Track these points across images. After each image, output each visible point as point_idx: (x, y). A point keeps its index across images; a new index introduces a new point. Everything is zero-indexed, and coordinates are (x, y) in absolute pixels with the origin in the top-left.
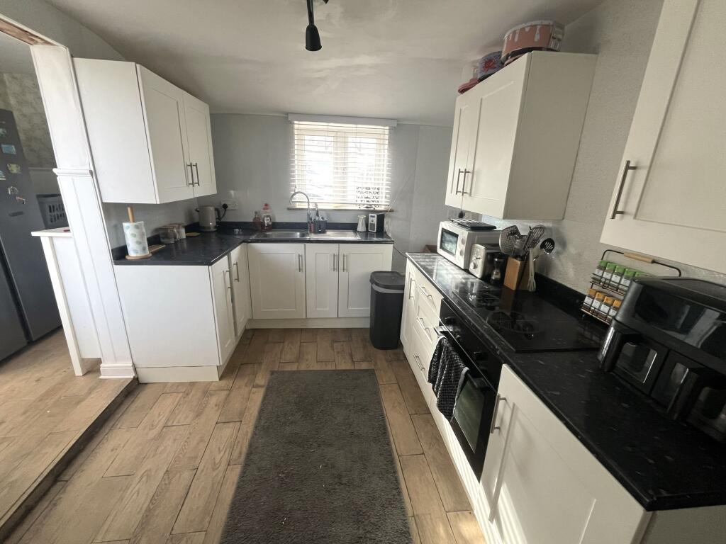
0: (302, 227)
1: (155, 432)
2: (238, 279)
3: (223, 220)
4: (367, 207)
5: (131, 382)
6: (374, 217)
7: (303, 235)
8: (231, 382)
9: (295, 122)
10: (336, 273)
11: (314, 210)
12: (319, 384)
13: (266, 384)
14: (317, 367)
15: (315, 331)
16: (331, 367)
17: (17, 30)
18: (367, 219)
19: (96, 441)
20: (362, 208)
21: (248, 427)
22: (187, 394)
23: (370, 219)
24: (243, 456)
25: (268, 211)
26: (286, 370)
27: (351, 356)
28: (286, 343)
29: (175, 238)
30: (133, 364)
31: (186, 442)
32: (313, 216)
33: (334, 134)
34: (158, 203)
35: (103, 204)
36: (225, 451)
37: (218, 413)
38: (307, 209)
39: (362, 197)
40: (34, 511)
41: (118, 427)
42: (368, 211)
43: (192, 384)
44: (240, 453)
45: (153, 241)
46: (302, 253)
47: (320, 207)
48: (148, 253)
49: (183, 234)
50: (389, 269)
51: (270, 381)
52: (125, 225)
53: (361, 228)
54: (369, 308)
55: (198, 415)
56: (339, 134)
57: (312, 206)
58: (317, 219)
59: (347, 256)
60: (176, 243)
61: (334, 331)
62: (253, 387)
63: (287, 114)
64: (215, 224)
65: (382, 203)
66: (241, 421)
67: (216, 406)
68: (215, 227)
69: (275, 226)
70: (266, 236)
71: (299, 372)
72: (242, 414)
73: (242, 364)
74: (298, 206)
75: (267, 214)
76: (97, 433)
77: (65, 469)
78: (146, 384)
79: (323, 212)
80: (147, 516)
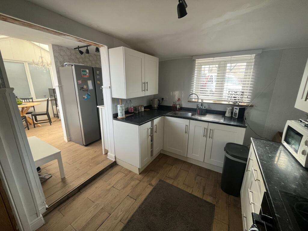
0: (193, 111)
1: (109, 187)
2: (156, 132)
3: (161, 104)
4: (233, 103)
5: (113, 163)
6: (237, 109)
7: (192, 115)
8: (143, 177)
9: (197, 60)
10: (205, 138)
11: (201, 102)
12: (178, 198)
13: (155, 186)
14: (181, 187)
15: (191, 165)
16: (189, 191)
17: (94, 44)
18: (232, 110)
19: (95, 181)
20: (231, 103)
21: (137, 205)
22: (126, 176)
23: (235, 110)
24: (127, 221)
25: (179, 102)
26: (167, 181)
27: (204, 189)
28: (174, 166)
29: (139, 111)
30: (115, 156)
31: (114, 198)
32: (200, 106)
33: (218, 63)
34: (126, 98)
35: (112, 98)
36: (123, 213)
37: (131, 191)
38: (197, 102)
39: (231, 97)
40: (69, 199)
41: (102, 179)
42: (234, 105)
43: (130, 172)
44: (127, 218)
45: (127, 112)
46: (188, 124)
47: (205, 101)
48: (124, 116)
49: (143, 109)
50: (242, 143)
51: (157, 184)
52: (118, 106)
53: (228, 114)
54: (223, 163)
55: (124, 188)
56: (221, 63)
57: (200, 101)
58: (201, 107)
59: (212, 130)
60: (139, 113)
61: (201, 168)
62: (149, 184)
63: (192, 56)
64: (157, 106)
65: (245, 101)
66: (136, 200)
67: (132, 186)
68: (157, 107)
69: (182, 109)
70: (175, 114)
71: (172, 185)
72: (138, 196)
73: (151, 170)
74: (193, 100)
75: (179, 103)
76: (96, 178)
77: (83, 188)
78: (118, 165)
79: (206, 104)
80: (87, 225)
